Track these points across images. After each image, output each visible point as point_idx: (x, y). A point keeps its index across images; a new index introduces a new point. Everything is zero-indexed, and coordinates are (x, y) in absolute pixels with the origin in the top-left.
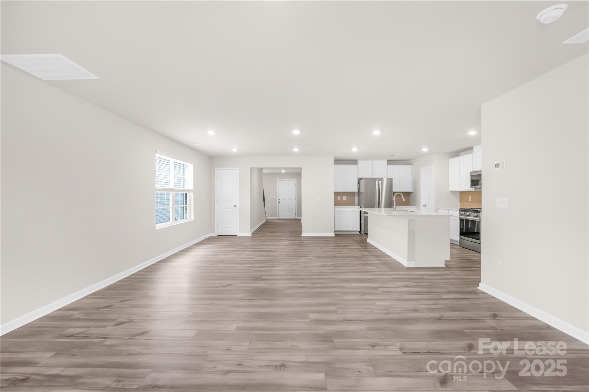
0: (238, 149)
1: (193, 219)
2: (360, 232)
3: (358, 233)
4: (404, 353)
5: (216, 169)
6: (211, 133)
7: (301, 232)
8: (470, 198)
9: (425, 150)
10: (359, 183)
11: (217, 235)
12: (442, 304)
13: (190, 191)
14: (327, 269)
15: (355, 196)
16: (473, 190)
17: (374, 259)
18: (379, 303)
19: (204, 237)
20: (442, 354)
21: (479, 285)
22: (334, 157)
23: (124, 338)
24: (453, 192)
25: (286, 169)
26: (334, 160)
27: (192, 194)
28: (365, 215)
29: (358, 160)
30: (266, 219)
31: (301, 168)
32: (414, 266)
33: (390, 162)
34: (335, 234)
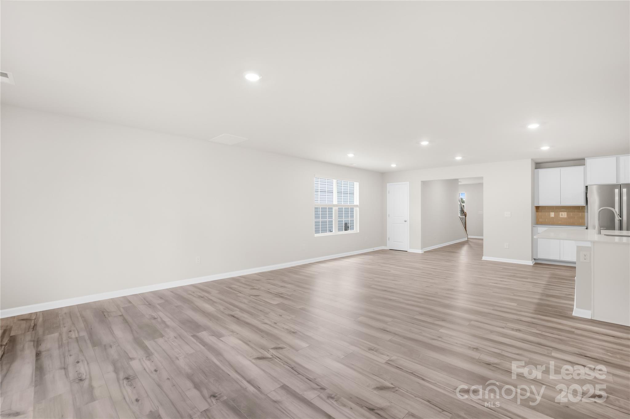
0: (397, 165)
1: (358, 232)
5: (388, 184)
7: (482, 255)
11: (388, 249)
13: (357, 206)
19: (373, 249)
27: (358, 209)
30: (467, 238)
31: (482, 178)
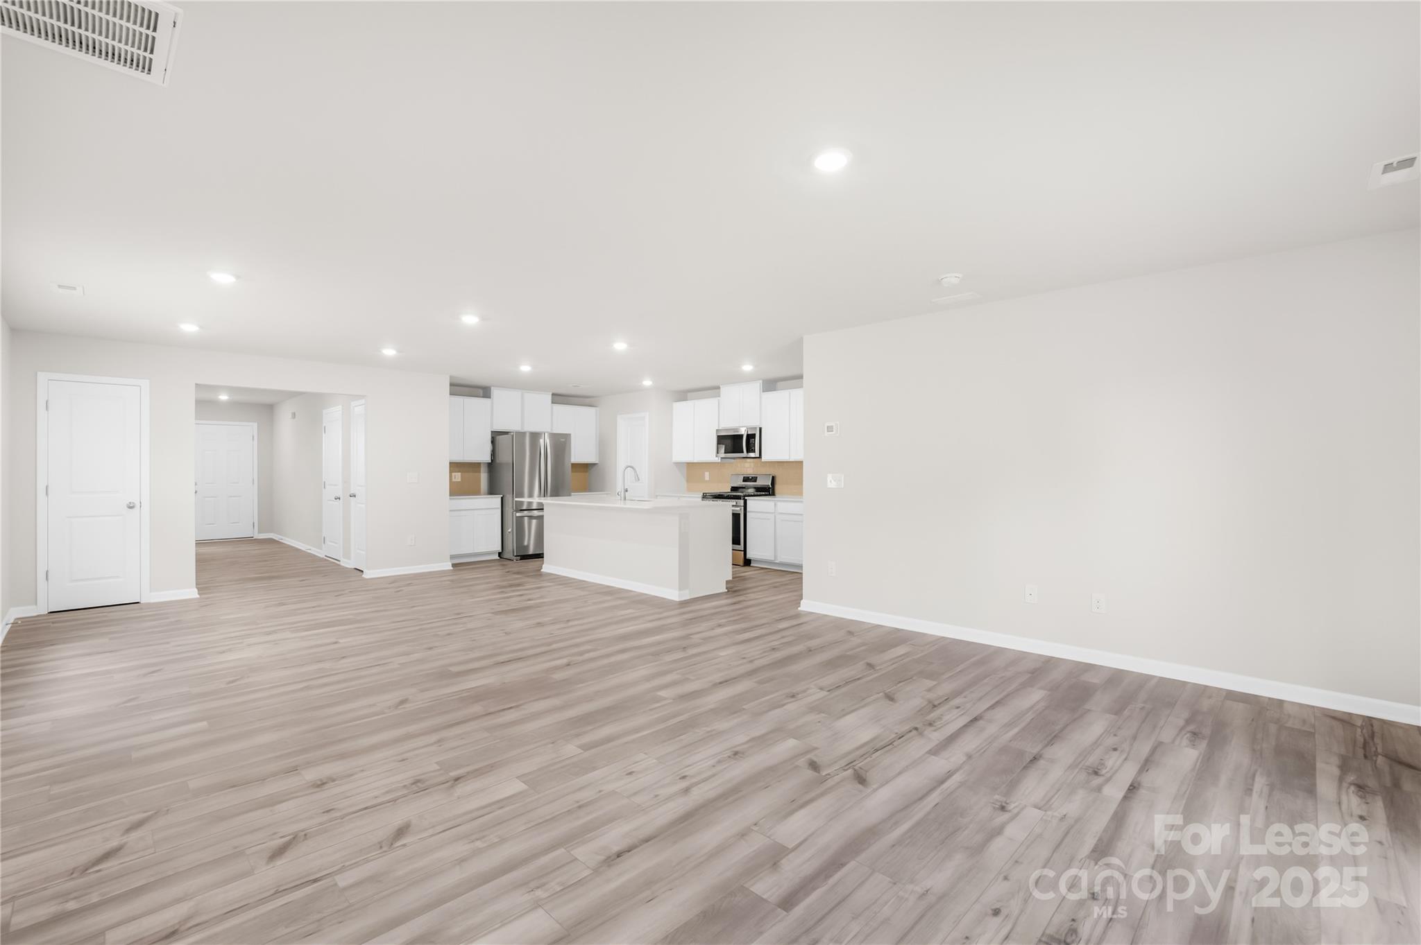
2: (500, 554)
3: (497, 557)
4: (829, 691)
6: (223, 278)
8: (707, 474)
9: (647, 383)
10: (493, 442)
12: (791, 635)
14: (559, 629)
15: (480, 472)
16: (719, 461)
17: (609, 598)
18: (723, 653)
20: (859, 679)
21: (800, 603)
22: (451, 377)
23: (371, 858)
24: (678, 464)
25: (231, 390)
26: (451, 385)
28: (518, 514)
29: (492, 388)
32: (688, 598)
33: (559, 398)
34: (454, 565)
